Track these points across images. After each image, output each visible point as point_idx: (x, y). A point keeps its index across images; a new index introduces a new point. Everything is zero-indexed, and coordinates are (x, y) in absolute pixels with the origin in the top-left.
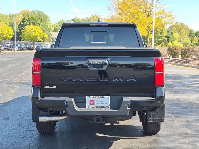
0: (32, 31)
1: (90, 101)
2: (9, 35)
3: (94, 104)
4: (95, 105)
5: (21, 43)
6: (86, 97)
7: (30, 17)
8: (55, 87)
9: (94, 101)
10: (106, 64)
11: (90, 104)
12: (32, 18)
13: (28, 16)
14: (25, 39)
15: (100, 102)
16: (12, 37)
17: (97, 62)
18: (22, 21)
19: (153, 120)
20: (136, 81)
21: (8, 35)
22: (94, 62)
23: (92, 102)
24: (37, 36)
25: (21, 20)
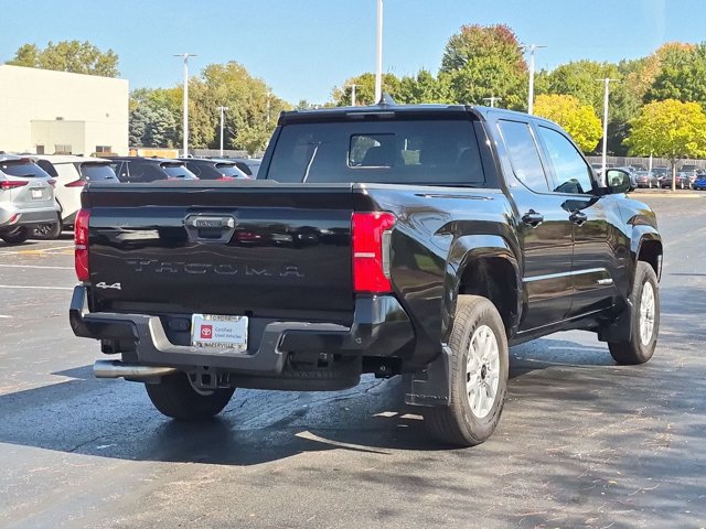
0: (667, 121)
1: (203, 327)
2: (584, 139)
3: (210, 337)
4: (214, 339)
5: (648, 164)
6: (194, 315)
7: (687, 69)
8: (118, 286)
9: (210, 327)
10: (229, 228)
11: (202, 336)
12: (694, 72)
13: (680, 66)
14: (641, 152)
15: (226, 333)
16: (596, 143)
17: (208, 222)
18: (654, 86)
19: (417, 400)
20: (303, 275)
21: (581, 136)
22: (200, 222)
23: (206, 331)
24: (685, 139)
25: (653, 81)
